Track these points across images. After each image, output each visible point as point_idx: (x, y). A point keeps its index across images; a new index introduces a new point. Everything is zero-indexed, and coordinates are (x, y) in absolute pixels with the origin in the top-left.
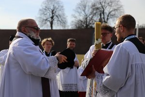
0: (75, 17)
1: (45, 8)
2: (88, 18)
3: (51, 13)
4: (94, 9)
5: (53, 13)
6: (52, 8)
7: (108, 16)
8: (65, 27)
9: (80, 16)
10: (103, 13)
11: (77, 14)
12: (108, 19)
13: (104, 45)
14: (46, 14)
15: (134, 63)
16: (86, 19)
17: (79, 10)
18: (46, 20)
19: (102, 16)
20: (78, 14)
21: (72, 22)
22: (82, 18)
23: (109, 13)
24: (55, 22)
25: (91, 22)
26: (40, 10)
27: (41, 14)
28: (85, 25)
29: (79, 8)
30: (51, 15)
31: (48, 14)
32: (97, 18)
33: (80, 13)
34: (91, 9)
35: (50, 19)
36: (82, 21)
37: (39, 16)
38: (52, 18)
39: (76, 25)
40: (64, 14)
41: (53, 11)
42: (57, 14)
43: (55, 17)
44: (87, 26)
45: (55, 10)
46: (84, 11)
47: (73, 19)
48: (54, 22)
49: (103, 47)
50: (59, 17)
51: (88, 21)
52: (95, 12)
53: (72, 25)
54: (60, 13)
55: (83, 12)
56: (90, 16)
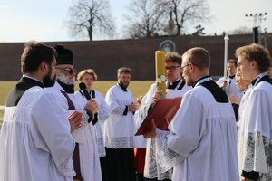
0: (129, 19)
1: (77, 5)
2: (151, 20)
3: (89, 14)
4: (159, 5)
5: (92, 14)
6: (90, 5)
7: (183, 16)
8: (112, 35)
9: (137, 16)
10: (175, 12)
11: (132, 15)
12: (182, 21)
13: (171, 84)
14: (81, 15)
15: (210, 118)
16: (148, 21)
17: (136, 8)
18: (81, 25)
19: (174, 17)
20: (134, 14)
21: (125, 27)
22: (140, 20)
23: (185, 11)
24: (96, 28)
25: (155, 26)
26: (71, 9)
27: (72, 16)
28: (145, 32)
29: (135, 3)
30: (89, 18)
31: (84, 15)
32: (164, 20)
33: (136, 12)
34: (155, 5)
35: (88, 24)
36: (140, 26)
37: (69, 19)
38: (91, 21)
39: (130, 32)
40: (110, 15)
41: (91, 10)
42: (98, 15)
43: (95, 20)
44: (149, 32)
45: (95, 8)
46: (143, 8)
47: (126, 22)
48: (93, 28)
49: (170, 87)
50: (102, 20)
51: (150, 24)
52: (161, 9)
53: (124, 32)
54: (104, 13)
55: (142, 11)
56: (154, 17)
